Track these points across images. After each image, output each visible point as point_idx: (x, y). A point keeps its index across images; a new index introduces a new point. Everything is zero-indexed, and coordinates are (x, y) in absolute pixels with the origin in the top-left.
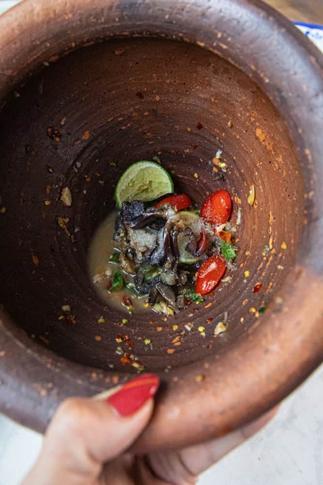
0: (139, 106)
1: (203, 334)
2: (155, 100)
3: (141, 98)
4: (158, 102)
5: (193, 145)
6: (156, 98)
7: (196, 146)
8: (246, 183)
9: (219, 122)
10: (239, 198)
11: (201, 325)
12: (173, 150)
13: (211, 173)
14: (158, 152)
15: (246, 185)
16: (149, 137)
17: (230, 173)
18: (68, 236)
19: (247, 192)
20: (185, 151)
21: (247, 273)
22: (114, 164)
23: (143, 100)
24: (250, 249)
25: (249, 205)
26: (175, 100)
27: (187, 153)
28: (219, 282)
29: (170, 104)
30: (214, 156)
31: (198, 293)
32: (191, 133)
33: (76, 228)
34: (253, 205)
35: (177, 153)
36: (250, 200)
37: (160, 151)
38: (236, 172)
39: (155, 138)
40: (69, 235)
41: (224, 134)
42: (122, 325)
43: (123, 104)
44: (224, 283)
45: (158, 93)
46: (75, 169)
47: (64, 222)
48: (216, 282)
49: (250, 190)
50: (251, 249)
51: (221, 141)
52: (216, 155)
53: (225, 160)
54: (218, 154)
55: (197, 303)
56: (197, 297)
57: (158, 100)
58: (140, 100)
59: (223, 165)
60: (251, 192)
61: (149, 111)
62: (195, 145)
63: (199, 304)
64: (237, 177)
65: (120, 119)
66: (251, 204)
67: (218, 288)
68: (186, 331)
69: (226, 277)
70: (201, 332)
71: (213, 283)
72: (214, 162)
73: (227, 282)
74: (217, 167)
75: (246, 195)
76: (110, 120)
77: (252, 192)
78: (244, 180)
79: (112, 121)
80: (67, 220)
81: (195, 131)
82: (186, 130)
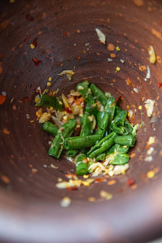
0: (33, 28)
6: (44, 15)
8: (144, 49)
23: (34, 22)
26: (59, 10)
36: (152, 59)
38: (131, 46)
45: (43, 11)
49: (149, 52)
51: (109, 27)
64: (133, 49)
66: (155, 62)
72: (109, 49)
75: (148, 58)
81: (84, 30)
82: (76, 33)
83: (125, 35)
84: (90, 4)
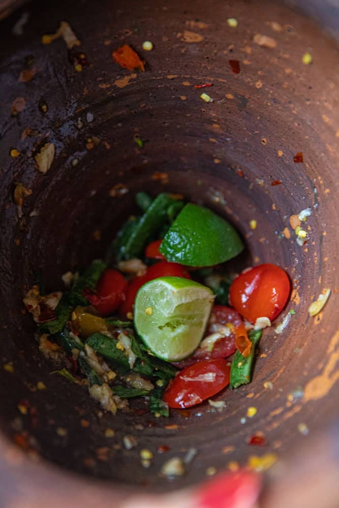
0: (225, 81)
1: (146, 464)
2: (254, 85)
3: (234, 71)
4: (258, 91)
5: (274, 177)
6: (258, 83)
7: (277, 183)
8: (322, 280)
9: (330, 169)
10: (300, 295)
11: (150, 450)
12: (240, 168)
13: (278, 233)
14: (216, 158)
15: (320, 282)
16: (215, 130)
17: (306, 250)
18: (18, 217)
19: (315, 293)
20: (258, 180)
21: (252, 412)
22: (140, 143)
23: (236, 76)
24: (275, 379)
25: (309, 314)
26: (283, 102)
27: (258, 185)
28: (205, 403)
29: (273, 103)
30: (297, 212)
31: (165, 401)
32: (281, 159)
33: (35, 209)
34: (314, 316)
35: (243, 176)
36: (314, 309)
37: (219, 159)
38: (315, 254)
39: (223, 137)
40: (20, 216)
41: (327, 191)
42: (34, 389)
43: (203, 65)
44: (212, 407)
45: (262, 78)
46: (79, 122)
47: (23, 193)
48: (201, 400)
49: (321, 293)
50: (277, 380)
51: (318, 198)
52: (300, 212)
53: (309, 228)
54: (305, 214)
55: (158, 415)
56: (160, 406)
57: (258, 87)
58: (231, 73)
59: (302, 233)
60: (321, 296)
61: (236, 95)
62: (276, 180)
63: (159, 418)
64: (313, 262)
65: (186, 84)
66: (311, 315)
67: (198, 409)
68: (124, 446)
69: (219, 400)
70: (144, 460)
71: (195, 398)
72: (291, 221)
73: (216, 409)
74: (292, 230)
75: (312, 298)
76: (170, 77)
77: (323, 298)
78: (319, 273)
79: (173, 79)
80: (28, 193)
81: (288, 160)
82: (275, 152)
83: (325, 234)
84: (328, 145)
